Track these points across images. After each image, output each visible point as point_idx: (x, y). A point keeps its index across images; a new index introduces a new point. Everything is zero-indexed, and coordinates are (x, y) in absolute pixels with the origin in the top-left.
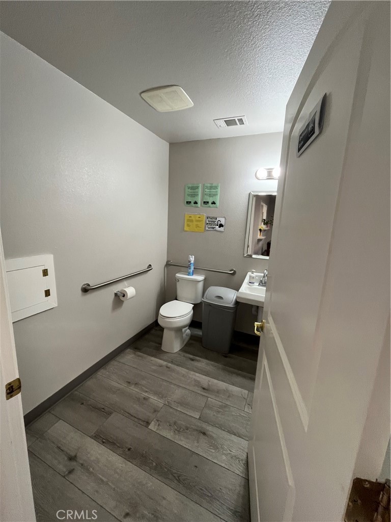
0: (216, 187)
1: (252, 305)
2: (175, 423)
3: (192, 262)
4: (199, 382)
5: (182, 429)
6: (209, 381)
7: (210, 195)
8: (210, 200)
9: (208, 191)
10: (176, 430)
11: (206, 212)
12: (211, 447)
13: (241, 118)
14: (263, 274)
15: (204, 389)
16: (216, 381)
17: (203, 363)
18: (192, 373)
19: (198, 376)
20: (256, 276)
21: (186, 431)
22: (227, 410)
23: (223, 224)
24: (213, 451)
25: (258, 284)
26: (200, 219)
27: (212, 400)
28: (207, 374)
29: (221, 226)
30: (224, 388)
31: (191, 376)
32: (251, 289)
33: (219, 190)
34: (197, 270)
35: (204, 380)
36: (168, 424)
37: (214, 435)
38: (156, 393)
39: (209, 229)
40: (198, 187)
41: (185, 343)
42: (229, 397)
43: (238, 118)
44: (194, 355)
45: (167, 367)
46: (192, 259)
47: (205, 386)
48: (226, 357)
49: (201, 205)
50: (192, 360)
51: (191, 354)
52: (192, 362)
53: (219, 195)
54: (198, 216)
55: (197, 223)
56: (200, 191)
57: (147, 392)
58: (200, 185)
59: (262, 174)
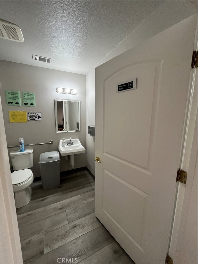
0: (32, 95)
1: (65, 156)
2: (58, 236)
3: (23, 142)
4: (55, 208)
5: (64, 235)
6: (60, 204)
7: (28, 99)
8: (29, 102)
9: (27, 96)
10: (61, 238)
11: (26, 110)
12: (83, 228)
13: (49, 59)
14: (69, 140)
15: (60, 209)
16: (63, 201)
17: (51, 198)
18: (48, 206)
19: (52, 206)
20: (66, 141)
21: (67, 234)
22: (78, 208)
23: (41, 116)
24: (84, 229)
25: (66, 145)
26: (22, 114)
27: (68, 210)
28: (57, 201)
29: (39, 117)
30: (69, 201)
31: (48, 208)
32: (64, 148)
33: (34, 96)
34: (27, 147)
35: (57, 205)
36: (55, 241)
37: (80, 223)
38: (33, 234)
39: (31, 120)
40: (17, 93)
41: (31, 195)
42: (74, 203)
43: (48, 59)
44: (43, 197)
45: (29, 215)
46: (22, 141)
47: (60, 207)
48: (60, 187)
49: (22, 105)
50: (43, 200)
51: (39, 198)
52: (44, 201)
53: (35, 99)
54: (21, 112)
55: (20, 117)
56: (20, 96)
57: (25, 239)
58: (19, 92)
59: (60, 90)
